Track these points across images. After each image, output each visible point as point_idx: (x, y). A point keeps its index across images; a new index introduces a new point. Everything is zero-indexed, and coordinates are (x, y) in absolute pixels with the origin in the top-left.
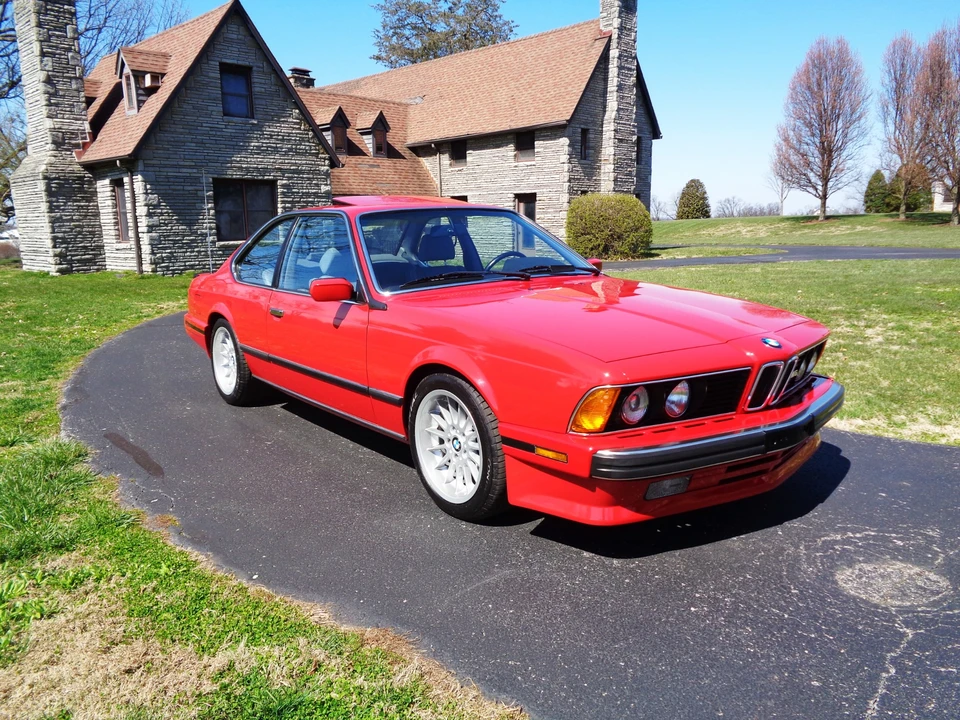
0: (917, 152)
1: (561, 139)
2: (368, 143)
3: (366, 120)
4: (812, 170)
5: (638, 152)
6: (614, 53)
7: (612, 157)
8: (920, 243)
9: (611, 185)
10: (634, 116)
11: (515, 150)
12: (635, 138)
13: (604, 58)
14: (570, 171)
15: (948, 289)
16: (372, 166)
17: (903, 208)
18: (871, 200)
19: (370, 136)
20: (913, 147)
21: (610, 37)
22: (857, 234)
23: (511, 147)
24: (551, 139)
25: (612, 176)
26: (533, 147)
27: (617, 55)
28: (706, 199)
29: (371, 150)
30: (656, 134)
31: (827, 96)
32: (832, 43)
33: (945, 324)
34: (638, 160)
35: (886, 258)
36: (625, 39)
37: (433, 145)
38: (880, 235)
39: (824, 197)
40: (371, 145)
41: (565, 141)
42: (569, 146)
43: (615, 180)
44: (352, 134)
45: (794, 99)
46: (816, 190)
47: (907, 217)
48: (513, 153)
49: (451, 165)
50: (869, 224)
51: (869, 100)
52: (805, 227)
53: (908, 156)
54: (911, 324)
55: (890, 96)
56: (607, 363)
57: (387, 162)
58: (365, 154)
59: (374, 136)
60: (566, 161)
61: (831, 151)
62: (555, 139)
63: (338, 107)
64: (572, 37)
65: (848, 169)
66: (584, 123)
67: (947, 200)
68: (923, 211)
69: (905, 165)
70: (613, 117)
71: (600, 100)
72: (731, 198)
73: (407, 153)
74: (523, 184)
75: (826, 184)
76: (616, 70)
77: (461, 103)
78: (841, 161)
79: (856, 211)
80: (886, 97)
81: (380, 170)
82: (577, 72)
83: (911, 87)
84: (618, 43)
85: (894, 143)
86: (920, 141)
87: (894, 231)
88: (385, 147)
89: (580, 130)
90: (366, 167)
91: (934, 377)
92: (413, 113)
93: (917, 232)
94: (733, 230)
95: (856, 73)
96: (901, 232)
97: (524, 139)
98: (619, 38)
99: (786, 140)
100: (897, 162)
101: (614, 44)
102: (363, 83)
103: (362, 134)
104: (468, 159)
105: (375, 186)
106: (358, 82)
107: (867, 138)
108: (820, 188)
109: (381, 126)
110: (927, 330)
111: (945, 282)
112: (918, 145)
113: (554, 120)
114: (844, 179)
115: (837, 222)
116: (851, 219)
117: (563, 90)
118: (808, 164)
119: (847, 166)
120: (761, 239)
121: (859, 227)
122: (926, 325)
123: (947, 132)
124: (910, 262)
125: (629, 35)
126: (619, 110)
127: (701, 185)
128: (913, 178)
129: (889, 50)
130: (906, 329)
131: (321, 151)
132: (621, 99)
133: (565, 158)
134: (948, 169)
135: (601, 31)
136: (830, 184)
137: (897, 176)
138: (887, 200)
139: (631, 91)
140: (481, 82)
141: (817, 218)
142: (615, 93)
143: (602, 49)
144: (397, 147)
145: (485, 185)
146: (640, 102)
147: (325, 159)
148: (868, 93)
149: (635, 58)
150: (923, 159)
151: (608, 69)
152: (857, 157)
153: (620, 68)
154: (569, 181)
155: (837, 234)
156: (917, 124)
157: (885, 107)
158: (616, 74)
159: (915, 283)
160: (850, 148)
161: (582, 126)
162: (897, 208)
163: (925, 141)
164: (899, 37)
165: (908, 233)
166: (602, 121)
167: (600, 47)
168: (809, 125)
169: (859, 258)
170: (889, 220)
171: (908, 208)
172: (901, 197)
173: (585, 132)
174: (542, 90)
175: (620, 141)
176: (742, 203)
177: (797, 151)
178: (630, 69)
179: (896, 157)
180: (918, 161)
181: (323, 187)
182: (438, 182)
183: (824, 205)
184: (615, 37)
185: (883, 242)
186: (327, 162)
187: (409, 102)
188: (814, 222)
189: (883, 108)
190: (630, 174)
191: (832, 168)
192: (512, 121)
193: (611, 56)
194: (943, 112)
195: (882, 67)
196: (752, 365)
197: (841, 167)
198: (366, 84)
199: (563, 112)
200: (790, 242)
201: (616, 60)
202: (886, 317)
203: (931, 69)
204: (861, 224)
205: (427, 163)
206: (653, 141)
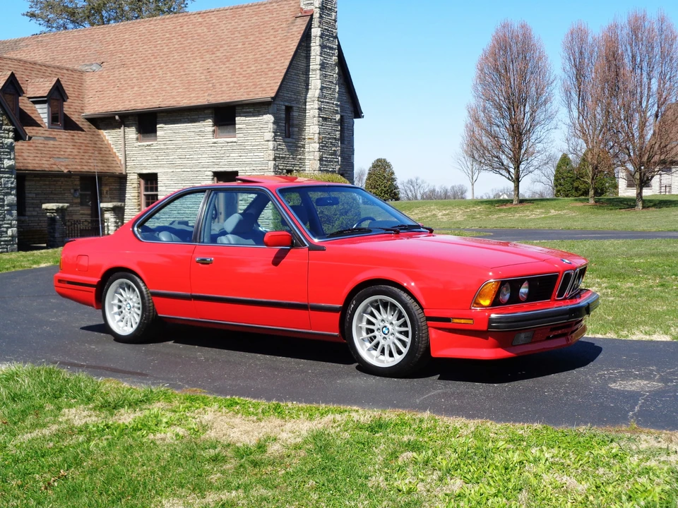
0: (600, 137)
1: (265, 116)
2: (42, 113)
3: (42, 87)
4: (503, 152)
5: (342, 131)
6: (316, 31)
7: (317, 136)
8: (611, 226)
9: (317, 165)
10: (337, 95)
11: (214, 125)
12: (338, 117)
13: (306, 37)
14: (275, 149)
15: (642, 261)
16: (47, 138)
17: (592, 192)
18: (560, 185)
19: (46, 106)
20: (597, 132)
21: (312, 15)
22: (551, 218)
23: (209, 122)
24: (254, 116)
25: (317, 155)
26: (233, 123)
27: (319, 33)
28: (394, 180)
29: (46, 120)
30: (358, 113)
31: (514, 79)
32: (516, 26)
33: (643, 284)
34: (342, 139)
35: (586, 238)
36: (326, 19)
37: (117, 117)
38: (573, 218)
39: (517, 180)
40: (46, 115)
41: (269, 118)
42: (274, 123)
43: (321, 160)
44: (24, 104)
45: (482, 79)
46: (509, 172)
47: (596, 202)
48: (211, 129)
49: (137, 139)
50: (561, 208)
51: (554, 84)
52: (500, 210)
53: (592, 141)
54: (619, 284)
55: (571, 82)
56: (492, 269)
57: (64, 135)
58: (39, 125)
59: (50, 105)
60: (271, 138)
61: (521, 134)
62: (258, 116)
63: (9, 73)
64: (271, 12)
65: (538, 152)
66: (287, 101)
67: (630, 185)
68: (609, 195)
69: (590, 150)
70: (317, 95)
71: (303, 78)
72: (414, 180)
73: (86, 125)
74: (223, 162)
75: (518, 167)
76: (318, 49)
77: (148, 73)
78: (531, 144)
79: (541, 194)
80: (569, 83)
81: (56, 143)
82: (279, 49)
83: (591, 74)
84: (320, 22)
85: (579, 128)
86: (602, 127)
87: (586, 215)
88: (61, 118)
89: (284, 107)
90: (41, 140)
91: (641, 314)
92: (88, 79)
93: (607, 216)
94: (429, 214)
95: (540, 58)
96: (593, 216)
97: (224, 115)
98: (321, 17)
99: (477, 121)
100: (583, 147)
101: (316, 22)
102: (22, 44)
103: (35, 103)
104: (159, 133)
105: (52, 161)
106: (16, 42)
107: (554, 122)
108: (512, 170)
109: (57, 95)
110: (632, 288)
111: (639, 255)
112: (601, 130)
113: (257, 97)
114: (535, 163)
115: (531, 206)
116: (544, 203)
117: (265, 66)
118: (500, 147)
119: (537, 149)
120: (460, 223)
121: (553, 211)
122: (629, 285)
123: (626, 119)
124: (607, 242)
125: (329, 15)
126: (322, 88)
127: (389, 165)
128: (599, 163)
129: (567, 37)
130: (616, 287)
131: (5, 122)
132: (323, 77)
133: (270, 135)
134: (629, 156)
135: (302, 9)
136: (522, 167)
137: (584, 160)
138: (575, 184)
139: (334, 70)
140: (171, 52)
141: (511, 201)
142: (318, 71)
143: (304, 27)
144: (74, 118)
145: (179, 162)
146: (342, 81)
147: (9, 131)
148: (552, 78)
149: (336, 37)
150: (606, 145)
151: (310, 47)
152: (545, 140)
153: (323, 46)
154: (275, 160)
155: (533, 217)
156: (599, 110)
157: (567, 92)
158: (318, 53)
159: (616, 256)
160: (539, 132)
161: (287, 104)
162: (586, 193)
163: (607, 128)
164: (575, 27)
165: (599, 216)
166: (306, 99)
167: (301, 26)
168: (499, 107)
169: (562, 239)
170: (579, 204)
171: (596, 193)
172: (589, 181)
173: (289, 110)
174: (242, 64)
175: (325, 119)
176: (426, 185)
177: (489, 134)
178: (331, 48)
179: (581, 141)
180: (602, 146)
181: (6, 161)
182: (121, 158)
183: (517, 187)
184: (316, 15)
185: (578, 225)
186: (11, 134)
187: (84, 68)
188: (509, 206)
189: (567, 94)
190: (334, 153)
191: (523, 151)
192: (209, 95)
193: (312, 34)
194: (621, 101)
195: (562, 54)
196: (559, 272)
197: (531, 150)
198: (27, 45)
199: (267, 90)
200: (490, 226)
201: (318, 38)
202: (599, 280)
203: (607, 59)
204: (554, 208)
205: (109, 136)
206: (355, 120)
